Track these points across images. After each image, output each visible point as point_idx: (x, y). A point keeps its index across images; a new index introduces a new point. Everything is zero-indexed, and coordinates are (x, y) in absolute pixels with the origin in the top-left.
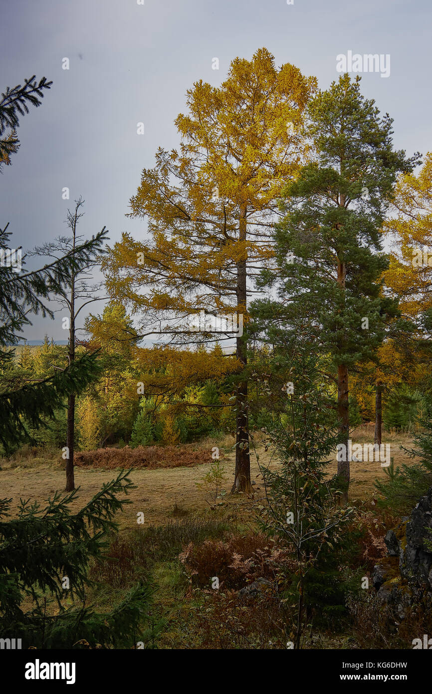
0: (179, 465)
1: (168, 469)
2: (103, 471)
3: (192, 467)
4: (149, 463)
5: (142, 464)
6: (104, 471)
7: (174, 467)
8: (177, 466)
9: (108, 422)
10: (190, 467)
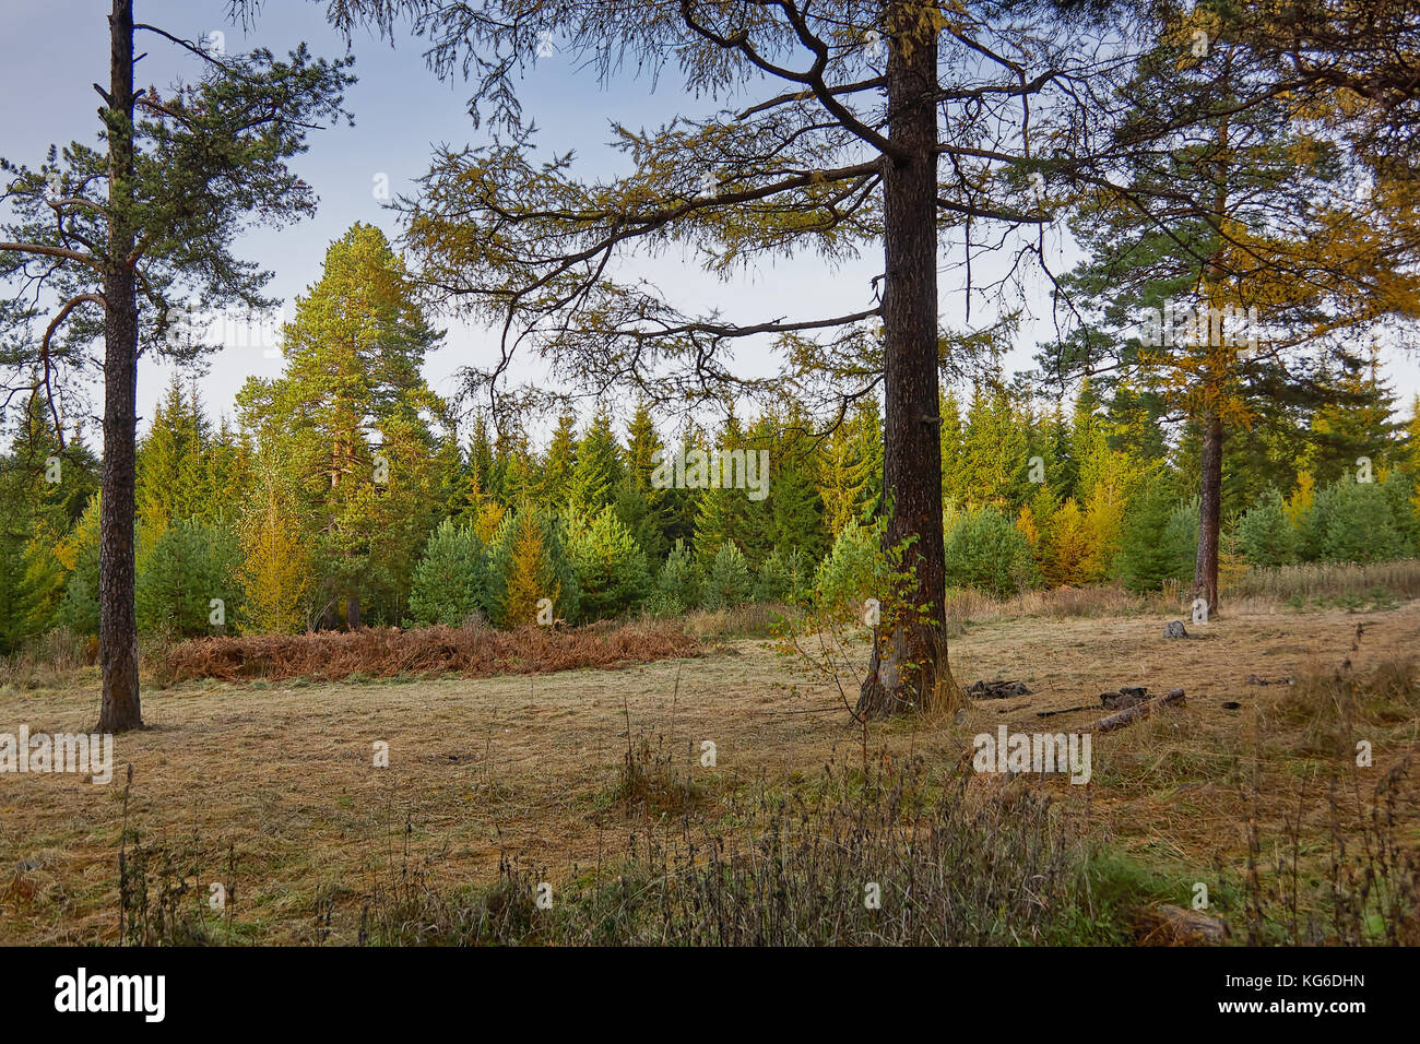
0: (573, 665)
1: (536, 676)
2: (299, 685)
3: (621, 669)
4: (466, 660)
5: (442, 664)
6: (305, 686)
7: (557, 670)
8: (568, 668)
9: (337, 568)
10: (611, 669)
